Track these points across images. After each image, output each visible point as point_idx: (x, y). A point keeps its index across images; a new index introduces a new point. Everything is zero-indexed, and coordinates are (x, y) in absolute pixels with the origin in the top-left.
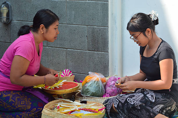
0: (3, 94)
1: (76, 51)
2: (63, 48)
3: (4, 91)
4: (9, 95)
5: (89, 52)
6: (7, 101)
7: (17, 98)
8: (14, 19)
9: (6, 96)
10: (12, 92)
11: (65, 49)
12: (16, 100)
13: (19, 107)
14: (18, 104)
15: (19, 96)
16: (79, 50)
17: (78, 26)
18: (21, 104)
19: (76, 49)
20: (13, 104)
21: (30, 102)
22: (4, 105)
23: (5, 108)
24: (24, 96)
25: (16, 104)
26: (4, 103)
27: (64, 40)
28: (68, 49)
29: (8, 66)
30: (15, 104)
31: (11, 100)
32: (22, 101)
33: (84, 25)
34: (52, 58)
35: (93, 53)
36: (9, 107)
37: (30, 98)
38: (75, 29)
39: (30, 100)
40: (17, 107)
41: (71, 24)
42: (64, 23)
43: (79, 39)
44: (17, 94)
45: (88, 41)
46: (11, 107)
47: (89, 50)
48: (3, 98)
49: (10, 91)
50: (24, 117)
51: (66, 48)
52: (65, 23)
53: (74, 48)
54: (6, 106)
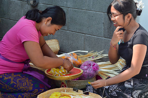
0: (4, 77)
1: (93, 37)
2: (81, 33)
3: (5, 73)
4: (10, 77)
5: (105, 39)
6: (8, 83)
7: (18, 80)
8: (40, 2)
9: (7, 78)
10: (13, 75)
11: (83, 34)
12: (18, 82)
13: (21, 88)
14: (20, 85)
15: (20, 78)
16: (95, 37)
17: (96, 13)
18: (23, 86)
19: (93, 35)
20: (15, 86)
21: (32, 84)
22: (6, 87)
23: (8, 90)
24: (25, 78)
25: (18, 86)
26: (6, 85)
27: (83, 25)
28: (86, 35)
29: (9, 49)
30: (16, 86)
31: (12, 82)
32: (24, 82)
33: (101, 12)
34: (71, 42)
35: (109, 40)
36: (11, 89)
37: (31, 80)
38: (93, 15)
39: (31, 82)
40: (18, 89)
41: (89, 11)
42: (83, 9)
43: (96, 26)
44: (18, 76)
45: (104, 28)
46: (13, 89)
47: (105, 37)
48: (4, 81)
49: (11, 73)
50: (26, 97)
51: (85, 33)
52: (85, 9)
53: (91, 34)
54: (8, 88)
